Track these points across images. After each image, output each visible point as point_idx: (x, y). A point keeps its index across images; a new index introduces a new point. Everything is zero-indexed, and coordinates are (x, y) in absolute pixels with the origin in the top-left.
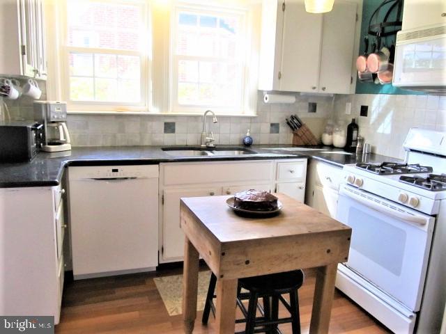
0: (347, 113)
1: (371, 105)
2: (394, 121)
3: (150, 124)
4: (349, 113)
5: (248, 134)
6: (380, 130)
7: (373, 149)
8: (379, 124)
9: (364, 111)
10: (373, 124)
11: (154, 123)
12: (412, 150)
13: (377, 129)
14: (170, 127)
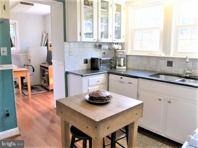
3: (160, 61)
11: (162, 61)
14: (170, 64)
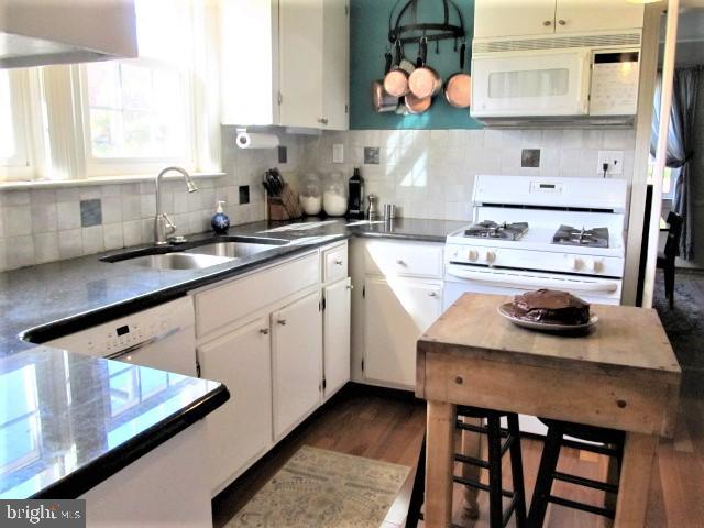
0: (335, 161)
1: (385, 147)
2: (431, 168)
4: (342, 161)
5: (220, 210)
6: (406, 182)
7: (397, 211)
8: (404, 174)
9: (371, 155)
10: (394, 174)
12: (485, 205)
13: (401, 180)
14: (91, 212)
